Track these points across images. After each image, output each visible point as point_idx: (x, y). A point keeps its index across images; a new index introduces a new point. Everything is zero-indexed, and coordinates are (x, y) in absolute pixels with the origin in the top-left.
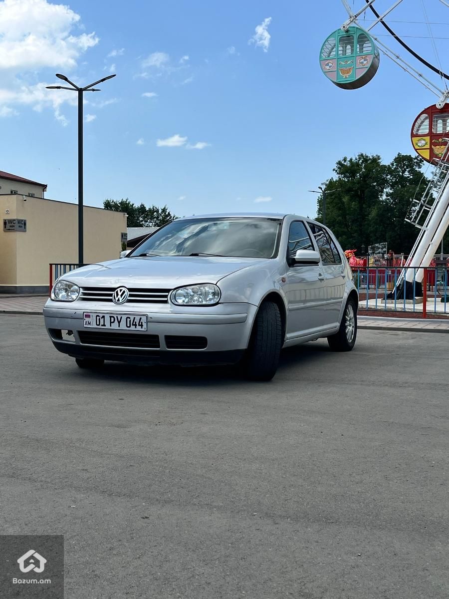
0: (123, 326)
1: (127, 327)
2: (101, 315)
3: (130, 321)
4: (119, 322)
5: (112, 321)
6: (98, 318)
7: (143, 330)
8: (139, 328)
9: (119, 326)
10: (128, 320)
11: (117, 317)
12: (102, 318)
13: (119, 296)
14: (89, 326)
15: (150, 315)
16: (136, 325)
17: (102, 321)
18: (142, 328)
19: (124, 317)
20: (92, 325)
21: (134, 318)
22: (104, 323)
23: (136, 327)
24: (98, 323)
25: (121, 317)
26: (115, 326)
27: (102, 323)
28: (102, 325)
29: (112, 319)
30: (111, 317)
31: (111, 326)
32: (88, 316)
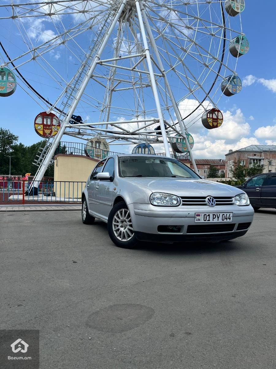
0: (220, 220)
1: (222, 220)
2: (207, 214)
3: (224, 217)
4: (218, 218)
5: (214, 217)
6: (205, 216)
7: (230, 221)
8: (228, 220)
9: (218, 220)
10: (223, 216)
11: (217, 215)
12: (208, 216)
13: (211, 202)
14: (199, 222)
15: (234, 212)
16: (227, 219)
17: (208, 217)
18: (230, 220)
19: (221, 214)
20: (201, 220)
21: (227, 214)
22: (209, 219)
23: (227, 220)
24: (205, 220)
25: (220, 215)
26: (216, 220)
27: (208, 219)
28: (208, 220)
29: (214, 216)
30: (213, 215)
31: (213, 220)
32: (199, 215)
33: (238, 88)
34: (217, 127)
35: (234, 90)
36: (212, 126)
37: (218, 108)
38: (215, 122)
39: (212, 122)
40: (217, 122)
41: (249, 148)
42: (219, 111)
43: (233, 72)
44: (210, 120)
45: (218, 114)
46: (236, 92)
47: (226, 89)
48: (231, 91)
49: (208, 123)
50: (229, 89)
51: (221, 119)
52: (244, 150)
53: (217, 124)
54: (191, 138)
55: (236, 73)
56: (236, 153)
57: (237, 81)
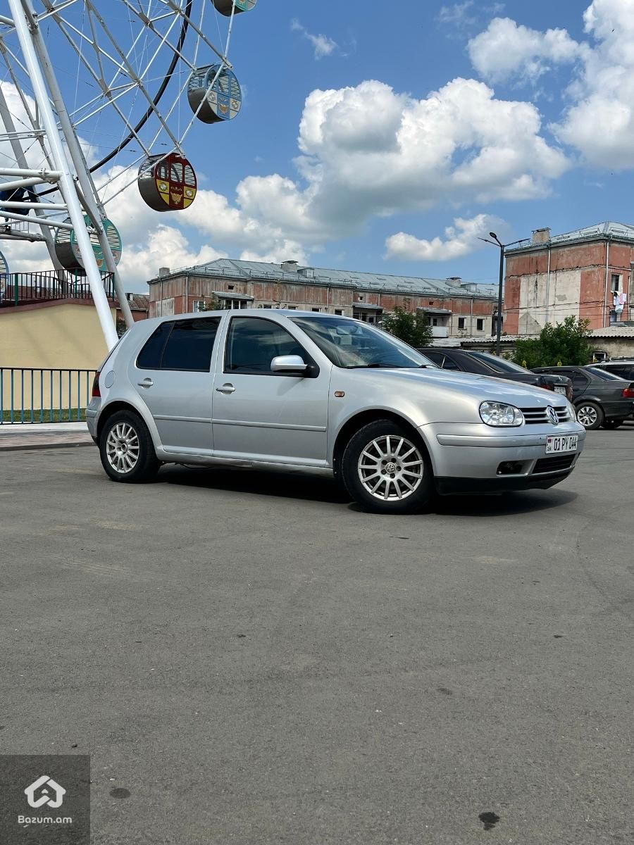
14: (550, 452)
22: (559, 447)
31: (562, 449)
33: (233, 105)
34: (181, 206)
35: (222, 108)
36: (168, 202)
37: (183, 153)
38: (176, 192)
39: (167, 191)
40: (181, 193)
41: (215, 266)
42: (185, 163)
43: (221, 57)
44: (165, 186)
45: (184, 170)
46: (228, 114)
47: (204, 102)
48: (214, 109)
49: (159, 192)
50: (210, 104)
51: (190, 186)
52: (202, 271)
53: (183, 198)
54: (114, 232)
55: (228, 63)
56: (180, 280)
57: (230, 82)
